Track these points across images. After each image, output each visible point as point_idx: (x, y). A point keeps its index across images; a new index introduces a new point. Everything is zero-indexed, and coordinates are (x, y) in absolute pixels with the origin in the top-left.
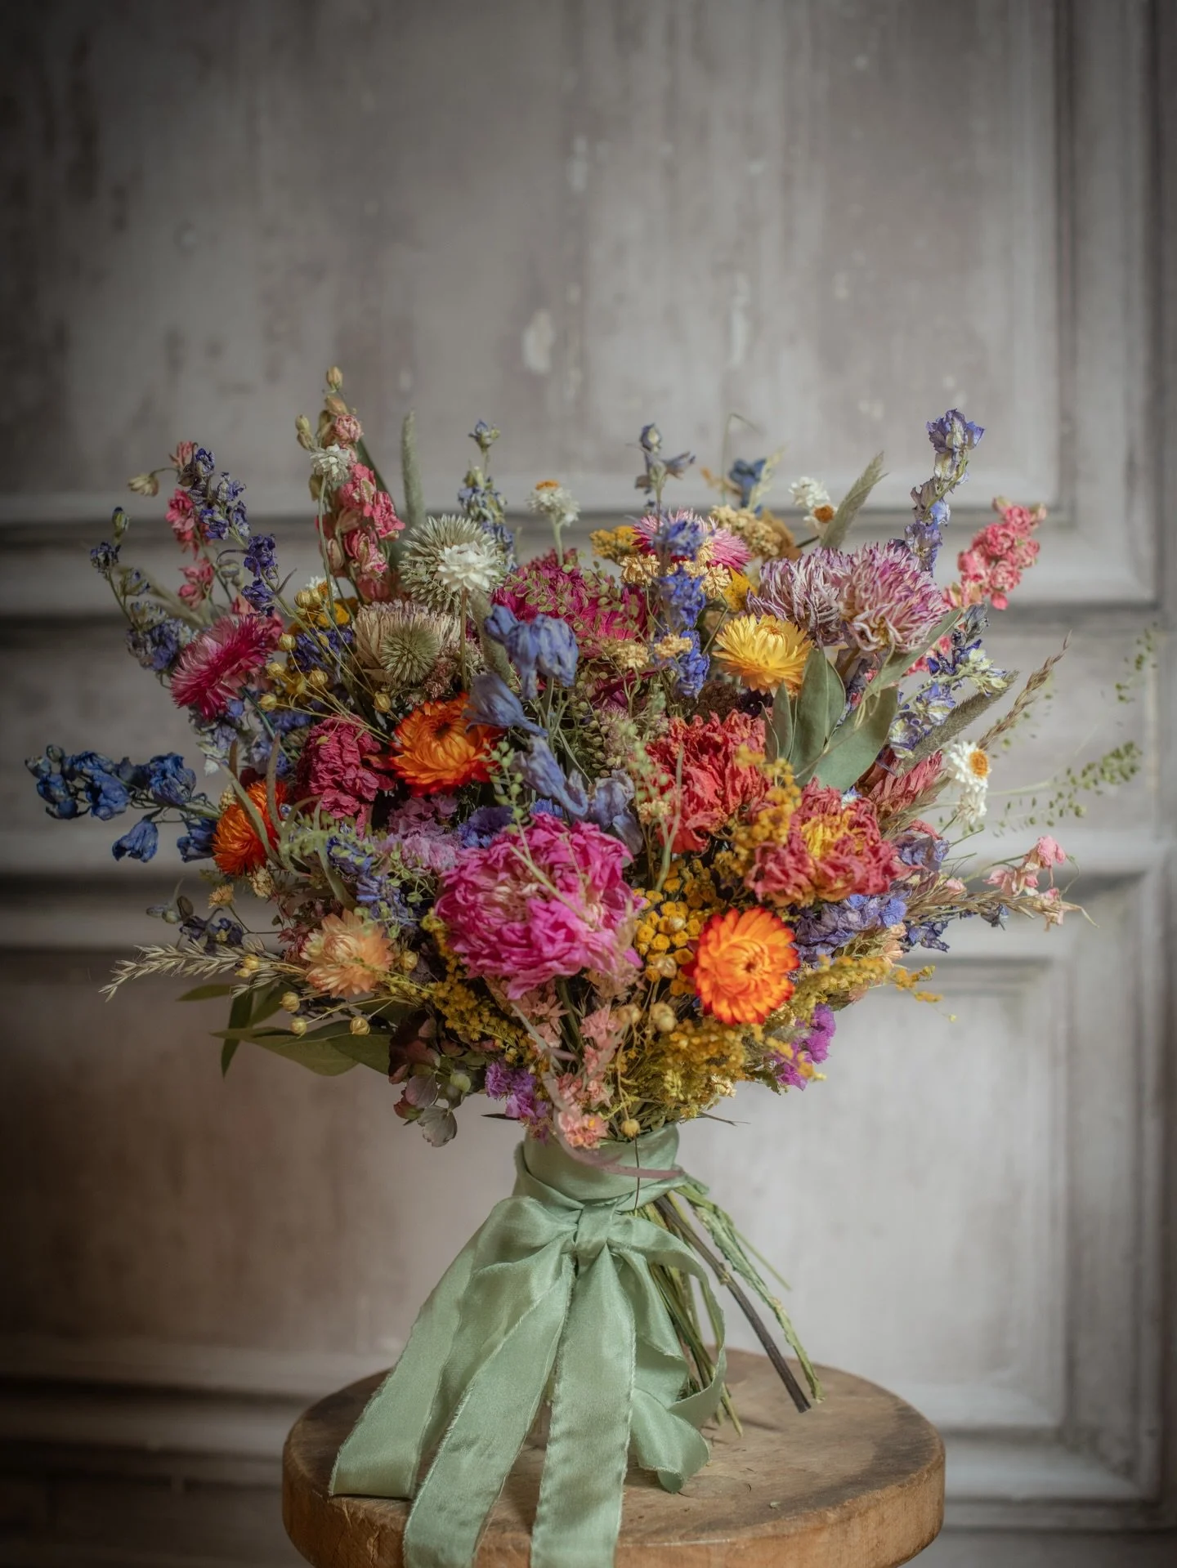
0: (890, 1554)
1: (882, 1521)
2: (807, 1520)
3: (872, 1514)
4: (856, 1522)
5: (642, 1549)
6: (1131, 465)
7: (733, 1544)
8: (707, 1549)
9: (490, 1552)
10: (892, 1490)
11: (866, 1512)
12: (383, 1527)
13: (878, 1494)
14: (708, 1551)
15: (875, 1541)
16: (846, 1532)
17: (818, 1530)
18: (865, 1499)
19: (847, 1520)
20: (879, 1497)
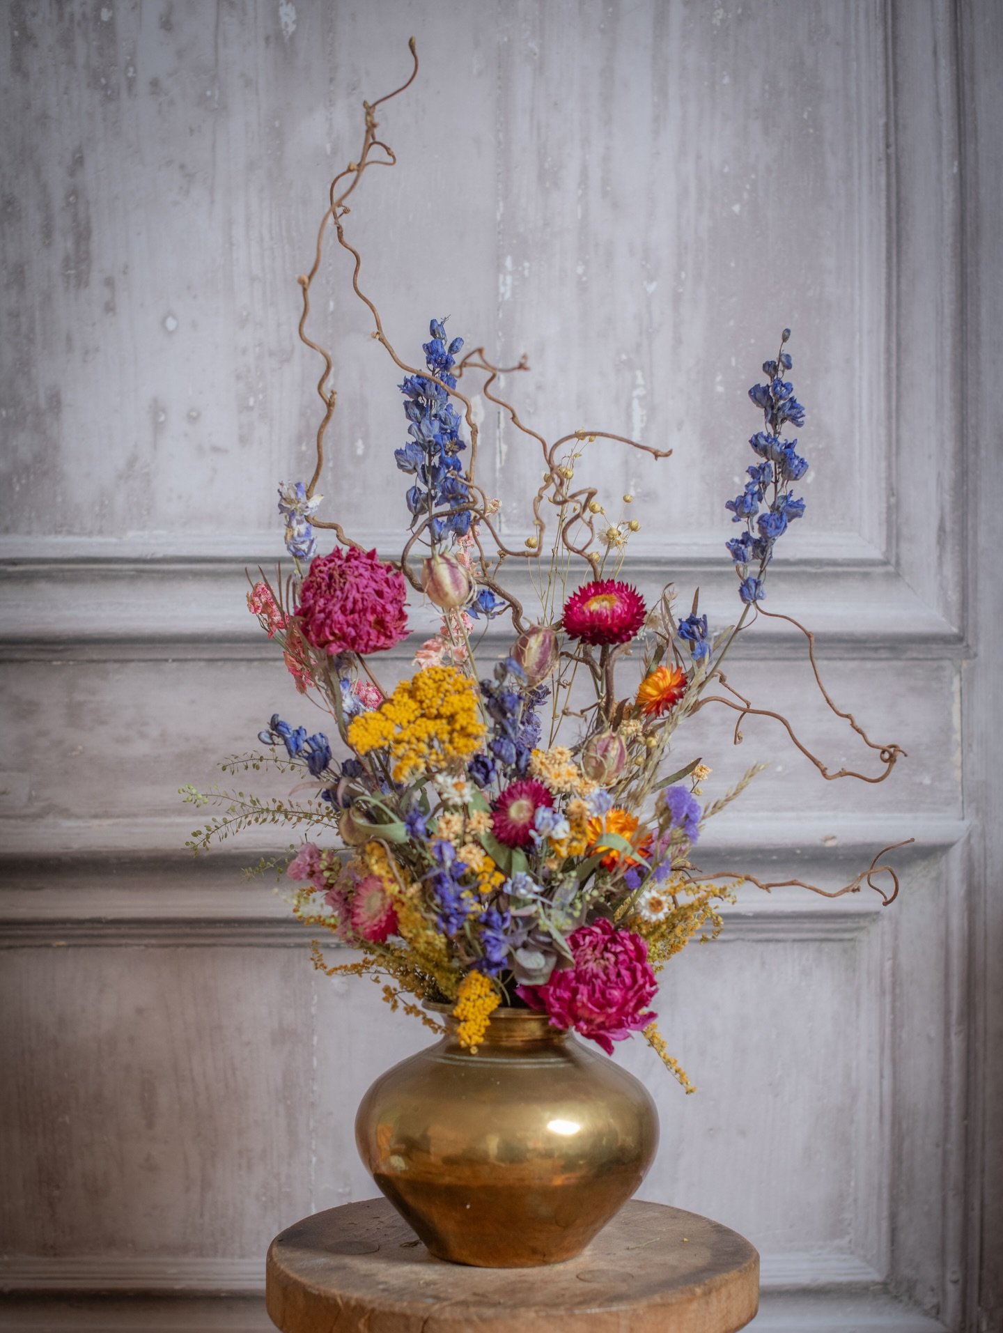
0: (734, 1321)
1: (729, 1296)
2: (682, 1293)
3: (724, 1290)
4: (714, 1294)
5: (572, 1315)
6: (941, 528)
7: (635, 1310)
8: (617, 1315)
9: (459, 1322)
10: (734, 1273)
11: (720, 1289)
12: (373, 1310)
13: (726, 1276)
14: (618, 1316)
15: (725, 1311)
16: (707, 1303)
17: (690, 1301)
18: (718, 1278)
19: (707, 1293)
20: (726, 1278)
